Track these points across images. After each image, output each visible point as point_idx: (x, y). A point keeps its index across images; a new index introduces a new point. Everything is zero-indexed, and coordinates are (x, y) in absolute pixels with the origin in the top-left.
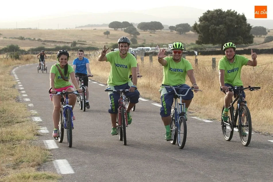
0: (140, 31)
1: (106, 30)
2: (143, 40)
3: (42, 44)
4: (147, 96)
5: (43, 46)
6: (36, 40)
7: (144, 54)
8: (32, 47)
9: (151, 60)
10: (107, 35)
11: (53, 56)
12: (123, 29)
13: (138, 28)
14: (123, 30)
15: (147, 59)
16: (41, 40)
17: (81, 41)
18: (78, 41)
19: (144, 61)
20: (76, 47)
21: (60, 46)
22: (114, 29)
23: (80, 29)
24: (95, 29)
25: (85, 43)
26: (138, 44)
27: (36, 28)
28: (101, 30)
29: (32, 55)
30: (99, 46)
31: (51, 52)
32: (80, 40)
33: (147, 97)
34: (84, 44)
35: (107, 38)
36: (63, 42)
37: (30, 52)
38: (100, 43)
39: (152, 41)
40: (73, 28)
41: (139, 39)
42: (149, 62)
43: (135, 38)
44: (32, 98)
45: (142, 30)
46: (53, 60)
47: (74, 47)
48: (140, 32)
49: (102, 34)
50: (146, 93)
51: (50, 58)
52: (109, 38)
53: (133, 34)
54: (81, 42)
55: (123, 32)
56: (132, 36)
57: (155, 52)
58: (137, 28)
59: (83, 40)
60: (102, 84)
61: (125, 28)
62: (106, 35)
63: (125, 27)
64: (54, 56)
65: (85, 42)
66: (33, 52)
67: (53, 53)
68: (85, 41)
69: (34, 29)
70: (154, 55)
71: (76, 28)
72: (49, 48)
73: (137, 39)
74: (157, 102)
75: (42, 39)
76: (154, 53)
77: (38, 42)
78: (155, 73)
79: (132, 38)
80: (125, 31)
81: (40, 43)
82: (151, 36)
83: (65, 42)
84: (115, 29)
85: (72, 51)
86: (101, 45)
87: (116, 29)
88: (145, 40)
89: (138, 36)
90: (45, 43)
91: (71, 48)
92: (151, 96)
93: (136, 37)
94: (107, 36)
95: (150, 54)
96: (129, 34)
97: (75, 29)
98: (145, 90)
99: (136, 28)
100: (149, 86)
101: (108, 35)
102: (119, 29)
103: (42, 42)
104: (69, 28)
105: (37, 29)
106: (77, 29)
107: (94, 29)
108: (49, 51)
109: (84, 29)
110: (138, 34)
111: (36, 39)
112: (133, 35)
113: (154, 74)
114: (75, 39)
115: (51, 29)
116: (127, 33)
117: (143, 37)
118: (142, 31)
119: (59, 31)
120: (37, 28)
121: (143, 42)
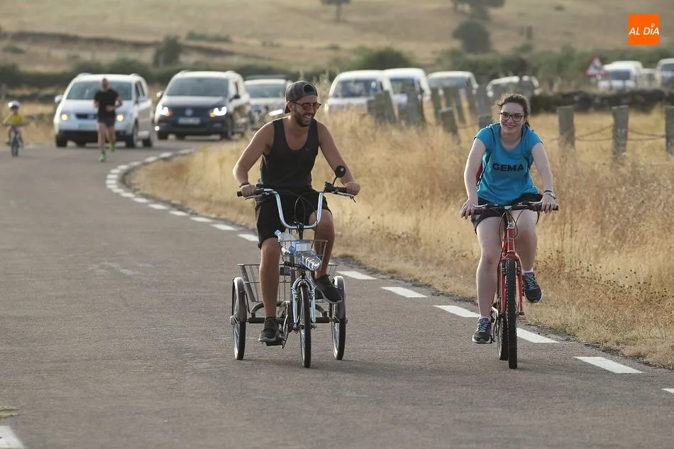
2: (521, 34)
3: (6, 50)
4: (553, 317)
5: (10, 59)
9: (568, 132)
10: (339, 4)
17: (202, 37)
18: (191, 36)
20: (178, 67)
21: (97, 63)
25: (224, 47)
26: (495, 52)
32: (198, 31)
33: (552, 323)
34: (220, 53)
35: (338, 20)
36: (111, 41)
38: (301, 48)
39: (567, 34)
41: (503, 26)
42: (556, 145)
43: (478, 22)
47: (167, 68)
52: (344, 22)
53: (472, 3)
54: (204, 44)
56: (463, 13)
57: (586, 94)
59: (213, 30)
62: (333, 8)
65: (226, 40)
68: (223, 35)
70: (577, 111)
72: (41, 69)
73: (489, 28)
74: (604, 351)
75: (8, 24)
76: (576, 98)
78: (588, 199)
79: (463, 19)
82: (561, 14)
83: (122, 44)
86: (303, 59)
88: (529, 32)
89: (493, 11)
90: (22, 46)
91: (156, 71)
92: (573, 316)
93: (486, 17)
94: (338, 13)
95: (558, 104)
96: (449, 4)
100: (562, 266)
101: (344, 6)
103: (5, 44)
112: (467, 8)
113: (582, 205)
114: (174, 24)
117: (521, 14)
121: (520, 42)
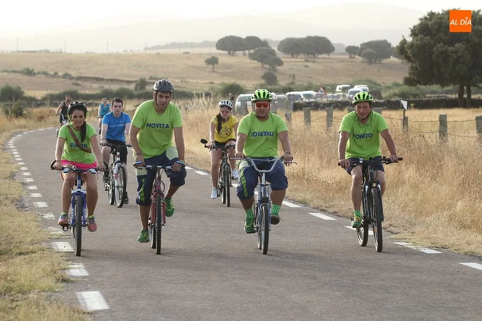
0: (284, 58)
1: (210, 54)
2: (290, 77)
3: (73, 84)
4: (300, 196)
5: (75, 88)
6: (59, 77)
7: (292, 107)
8: (50, 92)
9: (308, 119)
10: (213, 65)
12: (247, 52)
13: (278, 49)
14: (247, 54)
15: (298, 118)
16: (70, 75)
18: (150, 78)
19: (293, 120)
20: (146, 91)
21: (111, 90)
22: (226, 52)
23: (155, 52)
24: (188, 53)
26: (279, 85)
27: (60, 50)
28: (200, 55)
29: (51, 109)
30: (196, 90)
31: (91, 101)
32: (153, 76)
33: (299, 199)
35: (213, 71)
36: (117, 80)
37: (47, 102)
38: (197, 83)
39: (310, 77)
40: (139, 51)
41: (282, 74)
42: (302, 124)
43: (272, 72)
44: (51, 200)
45: (287, 55)
47: (141, 92)
48: (283, 60)
49: (201, 62)
51: (90, 115)
52: (216, 72)
53: (269, 64)
55: (247, 60)
56: (266, 68)
57: (317, 103)
58: (277, 51)
60: (201, 170)
61: (252, 51)
62: (211, 66)
63: (252, 49)
66: (53, 102)
69: (55, 51)
70: (313, 109)
71: (146, 49)
72: (87, 92)
73: (276, 75)
74: (321, 211)
75: (74, 74)
76: (313, 104)
77: (64, 80)
78: (315, 147)
79: (266, 71)
80: (252, 57)
81: (69, 82)
82: (306, 68)
83: (122, 81)
84: (229, 53)
85: (136, 99)
86: (198, 88)
87: (232, 52)
88: (294, 77)
89: (278, 68)
90: (80, 82)
91: (136, 93)
92: (308, 196)
93: (275, 70)
94: (213, 68)
95: (305, 106)
96: (260, 64)
97: (144, 52)
99: (274, 51)
100: (304, 175)
101: (215, 65)
102: (237, 52)
103: (72, 81)
104: (131, 51)
105: (61, 52)
106: (148, 52)
107: (184, 53)
108: (87, 100)
109: (161, 51)
110: (280, 63)
111: (60, 74)
112: (267, 66)
113: (313, 150)
114: (144, 73)
115: (92, 53)
116: (256, 61)
117: (290, 69)
118: (288, 58)
119: (109, 56)
120: (61, 50)
121: (291, 80)
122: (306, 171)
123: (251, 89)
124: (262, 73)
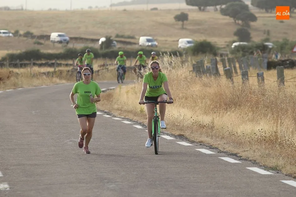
0: (258, 13)
1: (179, 10)
2: (264, 33)
3: (35, 43)
4: (272, 162)
5: (37, 47)
6: (20, 35)
7: (266, 65)
8: (10, 52)
9: (281, 78)
10: (183, 21)
11: (59, 70)
12: (218, 7)
13: (252, 4)
14: (219, 9)
15: (271, 77)
16: (32, 34)
17: (122, 37)
18: (117, 36)
19: (265, 80)
20: (111, 50)
21: (75, 49)
22: (196, 8)
23: (121, 8)
24: (156, 9)
25: (132, 41)
26: (253, 42)
27: (20, 8)
28: (169, 11)
29: (11, 69)
30: (165, 48)
31: (54, 61)
32: (120, 34)
33: (271, 165)
34: (130, 43)
35: (183, 28)
36: (81, 39)
37: (7, 63)
38: (166, 41)
39: (285, 33)
40: (105, 7)
41: (256, 30)
42: (276, 84)
43: (245, 28)
44: (6, 169)
45: (261, 10)
46: (58, 81)
47: (107, 50)
48: (257, 15)
49: (170, 19)
50: (269, 155)
51: (53, 76)
52: (186, 29)
53: (242, 20)
54: (123, 39)
55: (219, 16)
56: (238, 24)
57: (292, 60)
58: (250, 6)
59: (128, 33)
60: (168, 134)
61: (224, 6)
62: (180, 23)
63: (224, 4)
64: (61, 72)
65: (133, 38)
66: (13, 62)
67: (60, 65)
68: (131, 35)
69: (15, 9)
70: (288, 68)
71: (111, 6)
72: (50, 51)
73: (250, 31)
74: (294, 178)
75: (36, 32)
76: (288, 62)
77: (25, 39)
78: (289, 108)
79: (239, 27)
80: (224, 12)
81: (31, 41)
82: (282, 24)
83: (87, 40)
84: (200, 9)
85: (101, 58)
86: (167, 46)
87: (202, 8)
88: (268, 33)
89: (252, 24)
90: (42, 41)
91: (101, 52)
92: (281, 162)
93: (249, 26)
94: (183, 25)
95: (279, 65)
96: (232, 20)
97: (110, 9)
98: (266, 148)
99: (246, 7)
100: (277, 139)
101: (185, 22)
102: (208, 8)
103: (34, 40)
104: (97, 7)
105: (22, 9)
106: (114, 8)
107: (153, 9)
108: (50, 59)
109: (129, 8)
110: (254, 18)
111: (22, 32)
112: (240, 22)
113: (287, 111)
114: (110, 31)
115: (55, 10)
116: (228, 17)
117: (265, 25)
118: (262, 13)
119: (74, 13)
120: (22, 7)
121: (265, 36)
122: (279, 135)
123: (223, 46)
124: (235, 29)
